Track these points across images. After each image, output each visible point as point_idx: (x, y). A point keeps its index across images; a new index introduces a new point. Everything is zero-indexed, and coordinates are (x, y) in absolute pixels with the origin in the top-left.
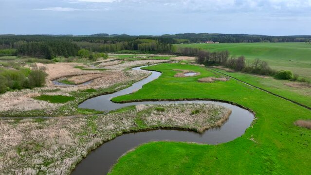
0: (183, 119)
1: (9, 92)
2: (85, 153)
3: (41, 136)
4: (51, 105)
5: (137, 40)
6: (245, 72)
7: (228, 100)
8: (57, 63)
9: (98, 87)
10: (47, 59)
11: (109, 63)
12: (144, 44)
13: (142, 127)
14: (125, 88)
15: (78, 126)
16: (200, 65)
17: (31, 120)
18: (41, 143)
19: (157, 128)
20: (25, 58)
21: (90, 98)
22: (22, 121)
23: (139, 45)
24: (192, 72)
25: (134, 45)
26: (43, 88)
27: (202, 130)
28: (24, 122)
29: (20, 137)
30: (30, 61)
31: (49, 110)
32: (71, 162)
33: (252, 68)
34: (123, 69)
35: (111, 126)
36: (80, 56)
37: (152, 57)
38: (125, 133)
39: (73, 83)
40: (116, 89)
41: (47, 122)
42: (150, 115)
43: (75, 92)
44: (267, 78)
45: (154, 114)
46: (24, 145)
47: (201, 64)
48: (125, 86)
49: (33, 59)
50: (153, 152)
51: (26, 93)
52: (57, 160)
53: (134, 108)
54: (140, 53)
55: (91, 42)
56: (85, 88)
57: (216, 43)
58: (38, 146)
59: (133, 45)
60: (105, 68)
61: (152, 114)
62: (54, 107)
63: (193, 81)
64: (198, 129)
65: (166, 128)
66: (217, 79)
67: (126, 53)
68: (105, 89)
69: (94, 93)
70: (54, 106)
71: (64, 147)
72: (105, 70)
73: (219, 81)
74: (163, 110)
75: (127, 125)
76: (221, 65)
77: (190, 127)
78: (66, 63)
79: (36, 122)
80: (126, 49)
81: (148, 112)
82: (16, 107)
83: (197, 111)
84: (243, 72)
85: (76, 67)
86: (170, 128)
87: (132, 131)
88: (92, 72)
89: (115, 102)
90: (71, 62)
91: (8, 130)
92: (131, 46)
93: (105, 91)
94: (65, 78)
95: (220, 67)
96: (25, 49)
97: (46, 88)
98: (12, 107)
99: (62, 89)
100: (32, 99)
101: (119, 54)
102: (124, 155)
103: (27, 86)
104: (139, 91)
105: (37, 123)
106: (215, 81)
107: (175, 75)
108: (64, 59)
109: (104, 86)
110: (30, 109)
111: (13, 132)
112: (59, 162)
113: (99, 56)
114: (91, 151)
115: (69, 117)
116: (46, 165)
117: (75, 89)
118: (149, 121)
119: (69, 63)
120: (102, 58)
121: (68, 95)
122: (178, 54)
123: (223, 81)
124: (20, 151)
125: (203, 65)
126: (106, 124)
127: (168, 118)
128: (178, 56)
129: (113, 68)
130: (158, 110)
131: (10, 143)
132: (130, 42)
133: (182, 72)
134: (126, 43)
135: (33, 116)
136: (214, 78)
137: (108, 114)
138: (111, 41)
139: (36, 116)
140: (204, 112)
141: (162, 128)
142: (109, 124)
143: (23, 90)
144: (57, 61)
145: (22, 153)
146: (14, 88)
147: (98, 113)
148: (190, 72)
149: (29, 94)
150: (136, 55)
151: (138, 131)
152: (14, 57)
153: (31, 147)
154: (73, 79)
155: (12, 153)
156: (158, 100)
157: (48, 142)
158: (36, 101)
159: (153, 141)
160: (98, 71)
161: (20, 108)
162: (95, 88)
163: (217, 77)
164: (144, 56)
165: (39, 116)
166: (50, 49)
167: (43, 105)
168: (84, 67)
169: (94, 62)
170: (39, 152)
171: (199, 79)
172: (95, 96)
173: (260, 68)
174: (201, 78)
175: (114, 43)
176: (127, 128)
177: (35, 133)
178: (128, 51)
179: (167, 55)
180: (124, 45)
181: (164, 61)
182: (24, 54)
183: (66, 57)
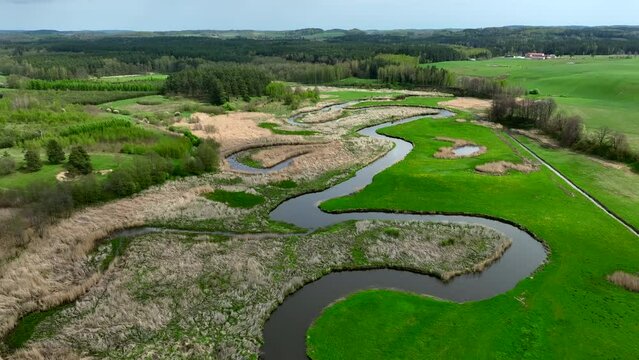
0: (424, 254)
1: (169, 182)
2: (281, 299)
3: (225, 266)
4: (231, 210)
5: (376, 57)
6: (579, 149)
8: (231, 114)
9: (299, 177)
10: (213, 104)
11: (321, 115)
12: (391, 68)
13: (361, 264)
14: (343, 180)
15: (271, 255)
16: (494, 126)
17: (208, 237)
18: (226, 278)
19: (382, 267)
20: (177, 99)
21: (287, 199)
22: (196, 238)
23: (380, 70)
24: (471, 145)
25: (371, 69)
26: (215, 176)
27: (448, 277)
28: (200, 241)
29: (198, 264)
30: (187, 110)
31: (230, 222)
32: (264, 309)
33: (593, 144)
34: (345, 132)
35: (316, 259)
36: (271, 96)
37: (402, 97)
38: (334, 270)
39: (258, 165)
40: (328, 182)
41: (230, 243)
42: (375, 243)
43: (264, 186)
44: (618, 167)
45: (382, 240)
46: (207, 279)
47: (497, 121)
48: (343, 176)
49: (192, 103)
50: (369, 305)
51: (193, 185)
52: (248, 305)
53: (352, 224)
54: (382, 87)
55: (290, 58)
56: (278, 178)
57: (549, 57)
58: (223, 282)
59: (368, 67)
60: (313, 128)
61: (379, 241)
62: (236, 216)
63: (466, 169)
64: (446, 275)
65: (395, 268)
66: (513, 166)
67: (353, 85)
68: (312, 182)
69: (293, 191)
70: (235, 213)
71: (255, 286)
72: (312, 133)
73: (516, 171)
74: (396, 235)
75: (339, 257)
76: (535, 127)
77: (431, 270)
78: (246, 114)
79: (214, 241)
80: (355, 75)
81: (372, 235)
82: (184, 213)
83: (451, 242)
84: (574, 150)
85: (263, 125)
86: (402, 269)
87: (345, 269)
88: (290, 138)
89: (325, 212)
90: (254, 111)
91: (183, 253)
92: (364, 70)
93: (311, 187)
94: (247, 153)
95: (532, 133)
96: (178, 83)
97: (220, 176)
98: (179, 212)
99: (245, 178)
100: (203, 198)
101: (341, 90)
102: (331, 305)
103: (192, 170)
104: (365, 189)
105: (216, 245)
106: (510, 171)
107: (437, 154)
108: (243, 104)
109: (310, 176)
110: (204, 218)
111: (188, 255)
112: (250, 308)
113: (303, 96)
114: (289, 294)
115: (257, 236)
116: (236, 310)
117: (264, 178)
118: (372, 254)
119: (252, 114)
120: (307, 102)
121: (254, 192)
122: (459, 93)
123: (524, 172)
124: (203, 287)
125: (499, 126)
126: (310, 255)
127: (402, 250)
128: (456, 96)
129: (326, 129)
130: (389, 233)
131: (190, 274)
132: (363, 62)
133: (451, 144)
134: (355, 63)
135: (209, 230)
136: (509, 164)
137: (313, 236)
138: (326, 59)
139: (212, 231)
140: (463, 243)
141: (389, 268)
142: (314, 253)
143: (187, 178)
144: (230, 110)
145: (206, 290)
146: (176, 174)
147: (299, 231)
148: (467, 145)
149: (198, 189)
150: (374, 91)
151: (354, 270)
152: (159, 98)
153: (215, 282)
154: (260, 155)
155: (195, 289)
156: (393, 212)
157: (234, 277)
158: (209, 202)
159: (372, 287)
160: (301, 138)
161: (188, 213)
162: (296, 178)
163: (515, 162)
164: (388, 94)
165: (218, 231)
166: (220, 84)
167: (220, 210)
168: (276, 125)
169: (294, 112)
170: (225, 291)
171: (478, 167)
172: (294, 197)
173: (609, 144)
174: (483, 162)
175: (333, 64)
176: (339, 263)
177: (216, 259)
178: (359, 81)
179: (434, 94)
180: (351, 67)
181: (425, 111)
182: (176, 92)
183: (246, 100)
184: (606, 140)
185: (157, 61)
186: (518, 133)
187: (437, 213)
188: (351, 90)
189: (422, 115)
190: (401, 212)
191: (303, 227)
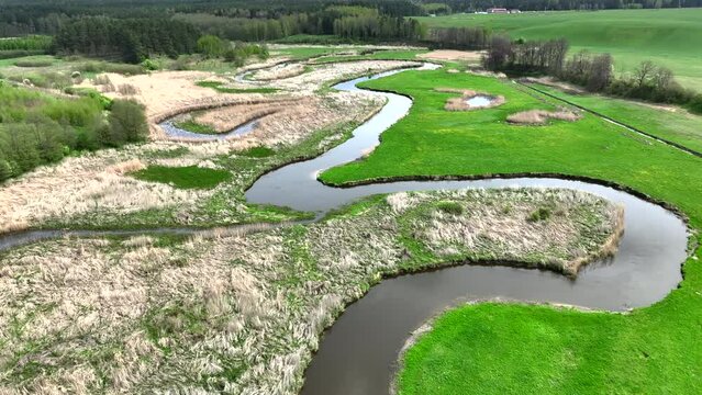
0: (517, 237)
1: (69, 159)
2: (315, 342)
3: (190, 289)
4: (182, 194)
5: (329, 9)
6: (614, 93)
7: (604, 177)
8: (155, 74)
9: (275, 141)
10: (127, 63)
11: (275, 72)
12: (349, 19)
13: (426, 261)
14: (340, 142)
15: (269, 260)
16: (496, 76)
17: (149, 239)
18: (197, 310)
19: (461, 263)
20: (74, 59)
21: (266, 172)
22: (127, 242)
23: (336, 22)
25: (324, 22)
26: (147, 147)
27: (574, 269)
28: (135, 247)
29: (139, 290)
30: (90, 70)
31: (183, 211)
32: (289, 369)
33: (629, 86)
34: (316, 88)
35: (350, 260)
36: (204, 52)
37: (371, 52)
38: (386, 276)
39: (208, 130)
40: (320, 146)
41: (190, 245)
42: (430, 225)
43: (225, 157)
44: (672, 109)
45: (439, 220)
46: (160, 317)
47: (496, 71)
48: (338, 137)
49: (96, 63)
51: (111, 161)
52: (255, 363)
53: (382, 202)
54: (341, 43)
55: (220, 14)
56: (243, 145)
57: (514, 12)
58: (193, 318)
59: (320, 21)
60: (272, 85)
61: (435, 222)
62: (192, 201)
63: (494, 121)
64: (565, 264)
65: (482, 262)
66: (551, 114)
67: (305, 42)
68: (295, 147)
69: (272, 161)
70: (189, 197)
71: (259, 322)
72: (274, 90)
73: (558, 120)
74: (458, 211)
75: (387, 253)
76: (545, 75)
77: (543, 261)
78: (175, 73)
79: (161, 245)
80: (305, 31)
81: (422, 212)
82: (101, 203)
83: (544, 214)
84: (608, 95)
85: (203, 84)
86: (493, 262)
87: (403, 272)
88: (246, 97)
89: (332, 185)
90: (186, 69)
91: (106, 271)
92: (316, 24)
93: (296, 153)
94: (189, 116)
95: (545, 80)
96: (73, 38)
97: (153, 147)
98: (92, 202)
99: (192, 147)
100: (132, 179)
101: (292, 46)
103: (107, 140)
104: (375, 151)
105: (167, 251)
106: (550, 121)
107: (447, 106)
108: (169, 62)
109: (291, 138)
110: (136, 209)
111: (117, 274)
112: (261, 368)
113: (248, 53)
114: (326, 331)
115: (237, 231)
116: (233, 379)
117: (223, 146)
118: (438, 244)
119: (182, 73)
120: (254, 59)
121: (212, 165)
122: (433, 45)
123: (569, 121)
124: (154, 335)
125: (502, 75)
126: (336, 254)
127: (477, 232)
128: (431, 49)
129: (289, 86)
130: (446, 209)
131: (125, 310)
132: (312, 15)
133: (458, 94)
134: (304, 17)
135: (149, 229)
136: (544, 112)
137: (329, 222)
138: (266, 13)
139: (156, 227)
140: (560, 214)
141: (472, 263)
142: (342, 251)
143: (100, 152)
144: (152, 69)
145: (163, 341)
146: (81, 146)
147: (302, 218)
148: (477, 95)
149: (121, 166)
150: (332, 46)
151: (418, 271)
152: (49, 58)
153: (178, 321)
154: (207, 118)
155: (138, 341)
156: (431, 179)
157: (214, 311)
158: (141, 183)
160: (260, 96)
161: (109, 202)
162: (270, 143)
163: (551, 110)
164: (352, 50)
166: (134, 37)
167: (161, 195)
168: (220, 84)
169: (239, 70)
170: (201, 337)
171: (509, 117)
172: (275, 168)
173: (652, 84)
174: (513, 111)
175: (276, 18)
176: (391, 263)
177: (170, 276)
178: (310, 37)
179: (405, 48)
180: (299, 21)
181: (405, 63)
182: (72, 51)
183: (172, 57)
184: (648, 79)
185: (41, 20)
186: (528, 81)
187: (493, 177)
188: (304, 46)
189: (403, 67)
190: (442, 179)
191: (306, 209)
